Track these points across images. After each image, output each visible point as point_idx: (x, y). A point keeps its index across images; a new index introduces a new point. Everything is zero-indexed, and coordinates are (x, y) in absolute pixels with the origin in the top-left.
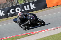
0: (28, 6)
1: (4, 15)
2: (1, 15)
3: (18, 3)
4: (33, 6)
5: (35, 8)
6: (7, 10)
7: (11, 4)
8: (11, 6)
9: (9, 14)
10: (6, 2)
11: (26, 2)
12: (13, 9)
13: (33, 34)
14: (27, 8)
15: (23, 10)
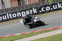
0: (56, 6)
1: (36, 12)
2: (34, 13)
3: (48, 3)
5: (61, 7)
6: (39, 8)
7: (42, 4)
8: (42, 5)
9: (40, 11)
10: (38, 2)
12: (44, 8)
14: (55, 7)
15: (52, 9)
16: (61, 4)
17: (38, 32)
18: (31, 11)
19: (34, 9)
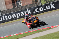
0: (49, 6)
1: (30, 13)
3: (41, 4)
4: (52, 6)
5: (54, 7)
6: (33, 9)
7: (36, 5)
8: (36, 6)
9: (34, 12)
10: (32, 3)
11: (47, 3)
12: (37, 9)
13: (53, 28)
14: (48, 8)
15: (45, 9)
16: (53, 5)
17: (32, 32)
18: (25, 12)
19: (28, 10)
